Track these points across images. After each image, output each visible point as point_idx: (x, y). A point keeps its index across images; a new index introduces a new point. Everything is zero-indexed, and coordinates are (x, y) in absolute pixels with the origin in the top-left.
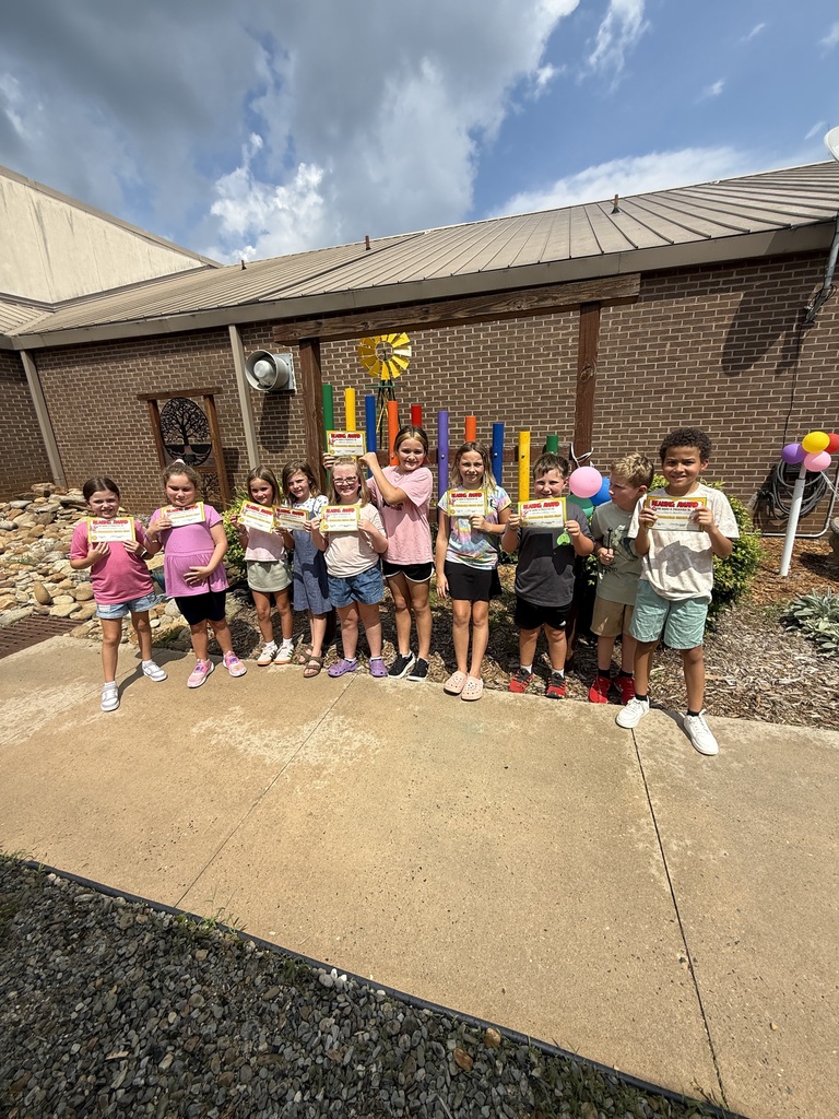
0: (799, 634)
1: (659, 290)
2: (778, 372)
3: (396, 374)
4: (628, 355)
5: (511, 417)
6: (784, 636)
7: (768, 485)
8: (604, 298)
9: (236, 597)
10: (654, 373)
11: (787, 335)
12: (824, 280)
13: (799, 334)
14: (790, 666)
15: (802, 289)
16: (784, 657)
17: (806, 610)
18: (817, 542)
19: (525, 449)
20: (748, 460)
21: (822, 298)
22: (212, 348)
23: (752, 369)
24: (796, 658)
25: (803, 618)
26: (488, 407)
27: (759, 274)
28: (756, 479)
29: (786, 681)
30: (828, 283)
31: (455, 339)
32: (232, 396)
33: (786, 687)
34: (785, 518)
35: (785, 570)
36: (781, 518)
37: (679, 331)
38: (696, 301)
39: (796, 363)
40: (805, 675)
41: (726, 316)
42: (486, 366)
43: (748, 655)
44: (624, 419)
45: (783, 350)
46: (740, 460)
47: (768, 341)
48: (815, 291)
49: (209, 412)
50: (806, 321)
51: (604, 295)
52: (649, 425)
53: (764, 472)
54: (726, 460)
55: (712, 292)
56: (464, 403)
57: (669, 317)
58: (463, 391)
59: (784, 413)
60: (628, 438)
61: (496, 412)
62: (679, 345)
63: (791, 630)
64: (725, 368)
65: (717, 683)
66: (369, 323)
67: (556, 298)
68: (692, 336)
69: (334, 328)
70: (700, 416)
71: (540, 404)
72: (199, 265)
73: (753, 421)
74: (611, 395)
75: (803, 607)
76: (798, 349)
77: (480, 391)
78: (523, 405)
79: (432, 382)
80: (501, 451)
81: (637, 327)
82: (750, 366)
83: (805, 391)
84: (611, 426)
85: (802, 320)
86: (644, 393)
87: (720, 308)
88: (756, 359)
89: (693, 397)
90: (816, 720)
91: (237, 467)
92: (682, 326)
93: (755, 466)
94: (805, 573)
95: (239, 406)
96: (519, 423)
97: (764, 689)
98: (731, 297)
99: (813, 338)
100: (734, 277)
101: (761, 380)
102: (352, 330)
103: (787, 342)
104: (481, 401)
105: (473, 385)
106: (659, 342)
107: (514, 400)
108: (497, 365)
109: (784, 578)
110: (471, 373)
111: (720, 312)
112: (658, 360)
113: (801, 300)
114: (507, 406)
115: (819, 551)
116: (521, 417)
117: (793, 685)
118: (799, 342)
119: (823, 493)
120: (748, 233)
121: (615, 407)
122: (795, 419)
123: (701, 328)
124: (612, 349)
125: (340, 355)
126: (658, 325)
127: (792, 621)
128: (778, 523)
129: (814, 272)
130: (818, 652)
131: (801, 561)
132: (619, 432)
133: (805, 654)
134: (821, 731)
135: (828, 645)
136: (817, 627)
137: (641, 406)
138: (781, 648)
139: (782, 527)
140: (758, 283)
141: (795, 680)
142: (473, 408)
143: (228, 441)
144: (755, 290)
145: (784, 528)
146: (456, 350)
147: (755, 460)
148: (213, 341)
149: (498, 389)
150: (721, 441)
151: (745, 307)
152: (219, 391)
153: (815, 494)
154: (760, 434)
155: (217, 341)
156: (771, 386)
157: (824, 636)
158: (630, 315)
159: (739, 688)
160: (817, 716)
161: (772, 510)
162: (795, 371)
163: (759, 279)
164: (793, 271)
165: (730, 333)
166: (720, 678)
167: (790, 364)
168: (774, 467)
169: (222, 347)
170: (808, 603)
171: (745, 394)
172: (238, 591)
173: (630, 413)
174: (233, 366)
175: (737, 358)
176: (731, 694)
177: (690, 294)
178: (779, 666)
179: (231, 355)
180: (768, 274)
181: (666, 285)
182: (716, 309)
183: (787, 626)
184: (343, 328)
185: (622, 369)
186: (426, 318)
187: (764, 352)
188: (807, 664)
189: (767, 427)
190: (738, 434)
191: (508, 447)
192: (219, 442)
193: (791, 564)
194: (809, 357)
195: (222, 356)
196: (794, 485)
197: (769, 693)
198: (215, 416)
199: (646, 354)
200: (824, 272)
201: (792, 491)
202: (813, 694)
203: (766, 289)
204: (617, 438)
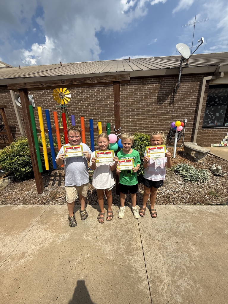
0: (179, 175)
1: (140, 82)
2: (170, 105)
3: (66, 103)
4: (133, 99)
5: (103, 116)
6: (176, 176)
7: (169, 134)
8: (120, 80)
9: (9, 179)
10: (140, 104)
11: (171, 96)
12: (178, 82)
13: (174, 96)
14: (177, 186)
15: (173, 84)
16: (176, 183)
17: (180, 168)
18: (181, 148)
19: (100, 127)
20: (164, 127)
21: (178, 87)
22: (3, 92)
23: (164, 104)
24: (179, 183)
25: (180, 171)
26: (97, 113)
27: (163, 80)
28: (167, 132)
29: (177, 190)
30: (179, 83)
31: (86, 93)
32: (12, 108)
33: (177, 192)
34: (174, 142)
35: (175, 156)
36: (173, 142)
37: (146, 93)
38: (149, 86)
39: (173, 103)
40: (181, 188)
41: (157, 90)
42: (95, 101)
43: (167, 183)
44: (134, 117)
45: (170, 99)
46: (163, 127)
47: (167, 97)
48: (176, 85)
49: (2, 114)
50: (175, 92)
51: (120, 79)
52: (140, 118)
53: (168, 131)
54: (159, 128)
55: (153, 83)
56: (89, 112)
57: (143, 90)
58: (89, 108)
59: (172, 115)
60: (135, 122)
61: (99, 115)
62: (146, 97)
63: (177, 174)
64: (158, 104)
65: (160, 193)
66: (44, 84)
67: (106, 79)
68: (149, 95)
69: (31, 85)
70: (152, 116)
71: (111, 113)
72: (4, 66)
73: (165, 117)
74: (130, 110)
75: (179, 168)
76: (174, 99)
77: (94, 108)
78: (107, 113)
79: (79, 105)
80: (93, 128)
81: (135, 92)
82: (163, 103)
83: (176, 110)
84: (131, 119)
85: (174, 92)
86: (138, 110)
87: (155, 87)
88: (164, 102)
89: (150, 111)
90: (185, 202)
91: (16, 132)
92: (146, 92)
93: (166, 129)
94: (179, 157)
95: (15, 112)
96: (106, 118)
97: (172, 194)
98: (157, 85)
99: (177, 97)
100: (158, 80)
101: (166, 107)
102: (38, 86)
103: (171, 98)
104: (95, 111)
105: (92, 107)
106: (141, 96)
107: (104, 111)
108: (98, 101)
109: (174, 158)
110: (91, 103)
111: (155, 89)
112: (141, 101)
113: (173, 87)
114: (102, 113)
115: (182, 150)
116: (106, 116)
117: (178, 192)
118: (174, 97)
119: (181, 136)
120: (160, 69)
121: (131, 114)
122: (174, 117)
123: (151, 93)
124: (129, 98)
125: (49, 96)
126: (140, 92)
127: (177, 172)
128: (172, 143)
129: (176, 80)
130: (184, 180)
131: (178, 153)
132: (133, 120)
133: (180, 182)
134: (186, 206)
135: (186, 178)
136: (183, 173)
137: (138, 113)
138: (175, 180)
139: (173, 144)
140: (163, 82)
141: (179, 190)
142: (92, 113)
143: (11, 123)
144: (163, 84)
145: (174, 145)
146: (86, 96)
147: (166, 127)
148: (3, 90)
149: (99, 108)
150: (158, 123)
151: (161, 88)
152: (6, 107)
153: (180, 136)
154: (166, 121)
155: (5, 90)
156: (168, 109)
157: (185, 176)
158: (133, 88)
159: (165, 194)
160: (185, 201)
161: (170, 140)
162: (173, 105)
163: (164, 81)
164: (171, 80)
165: (158, 95)
166: (160, 192)
167: (172, 103)
168: (170, 129)
169: (7, 92)
170: (180, 167)
171: (162, 111)
172: (10, 177)
173: (135, 115)
174: (11, 98)
175: (160, 101)
176: (163, 197)
177: (148, 84)
178: (175, 186)
179: (10, 95)
180: (166, 80)
181: (142, 81)
182: (154, 88)
183: (176, 173)
184: (35, 85)
185: (132, 103)
186: (64, 84)
187: (166, 100)
188: (181, 185)
189: (168, 119)
190: (162, 121)
191: (95, 127)
192: (7, 123)
193: (176, 154)
194: (176, 102)
195: (7, 95)
196: (175, 134)
197: (173, 195)
198: (4, 115)
199: (138, 99)
200: (178, 80)
201: (175, 135)
202: (183, 194)
203: (165, 84)
204: (132, 122)
